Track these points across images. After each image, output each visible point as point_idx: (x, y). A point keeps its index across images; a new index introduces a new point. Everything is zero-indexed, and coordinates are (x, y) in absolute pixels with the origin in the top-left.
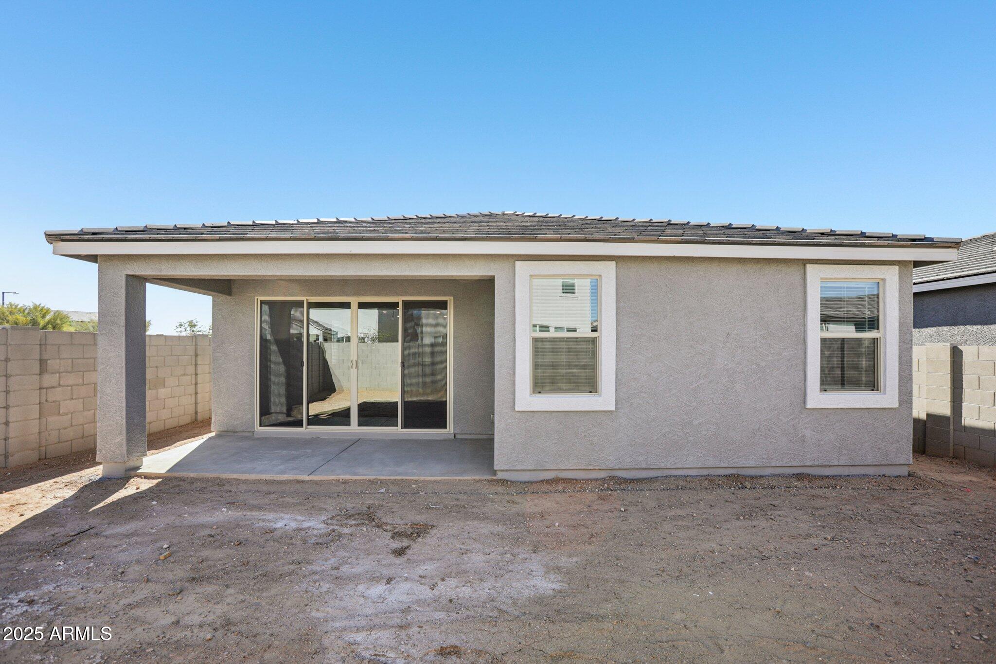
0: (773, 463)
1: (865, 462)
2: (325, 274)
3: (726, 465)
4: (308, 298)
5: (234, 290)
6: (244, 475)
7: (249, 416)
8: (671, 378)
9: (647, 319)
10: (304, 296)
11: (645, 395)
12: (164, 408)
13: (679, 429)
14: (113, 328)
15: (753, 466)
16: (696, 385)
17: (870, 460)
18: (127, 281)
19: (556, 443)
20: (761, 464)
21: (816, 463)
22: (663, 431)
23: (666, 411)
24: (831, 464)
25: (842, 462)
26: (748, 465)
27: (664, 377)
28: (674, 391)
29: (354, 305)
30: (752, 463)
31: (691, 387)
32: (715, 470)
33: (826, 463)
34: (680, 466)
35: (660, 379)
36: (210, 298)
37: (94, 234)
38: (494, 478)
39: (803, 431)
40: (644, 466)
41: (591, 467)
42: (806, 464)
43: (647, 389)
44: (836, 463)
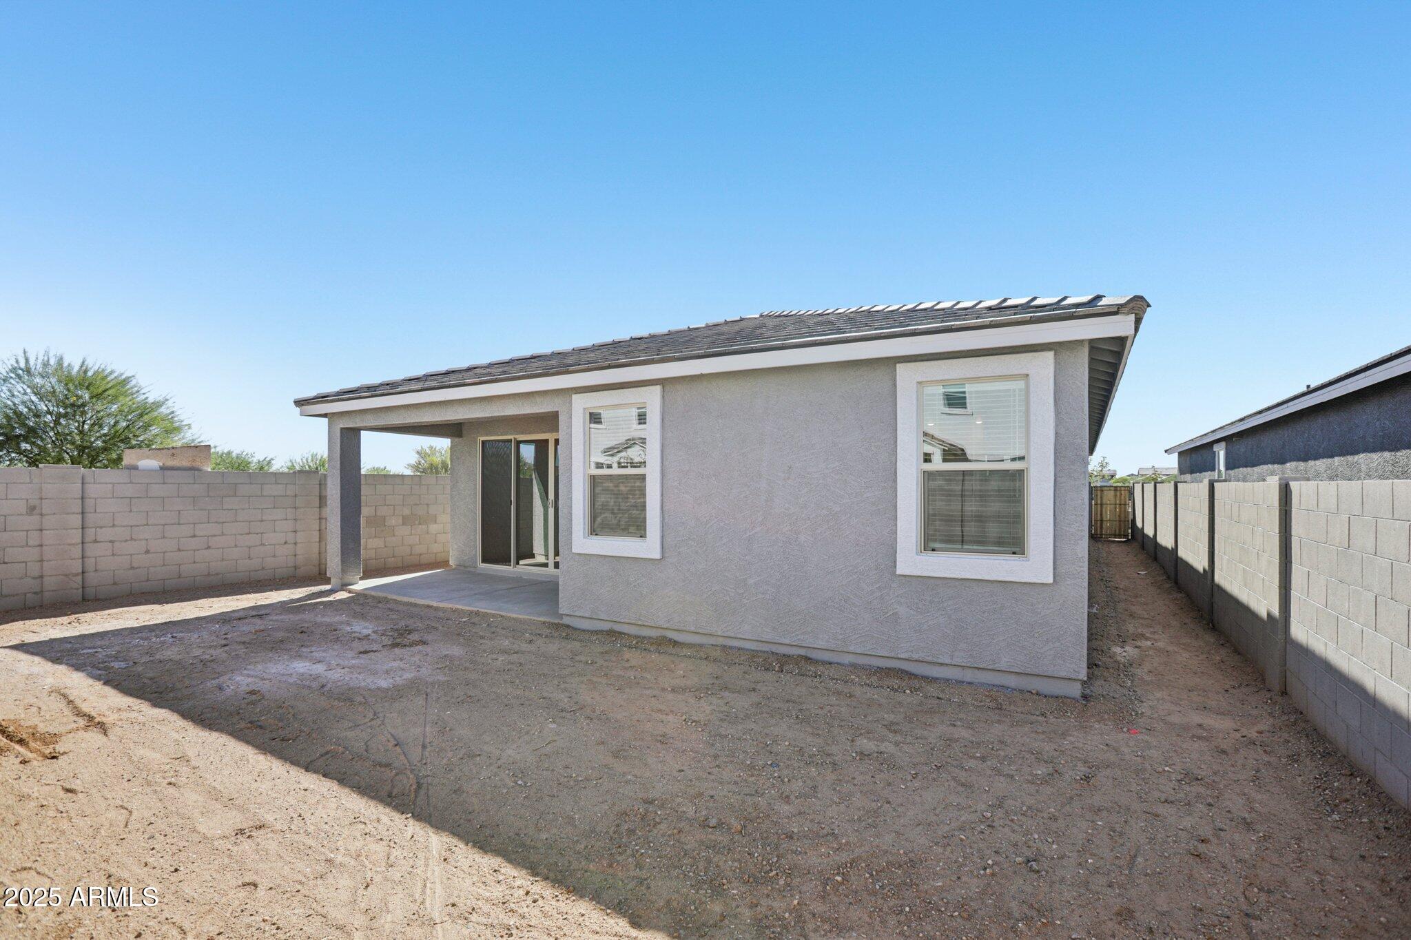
0: (852, 649)
1: (996, 666)
2: (503, 414)
3: (787, 641)
4: (516, 436)
5: (464, 432)
7: (474, 553)
8: (722, 524)
9: (695, 451)
10: (511, 434)
11: (693, 543)
12: (436, 542)
13: (731, 588)
14: (334, 471)
15: (823, 647)
16: (751, 533)
17: (1004, 662)
18: (341, 432)
19: (610, 591)
20: (833, 647)
21: (915, 656)
22: (713, 589)
23: (717, 564)
24: (940, 661)
25: (956, 661)
26: (815, 646)
27: (713, 522)
28: (725, 540)
30: (821, 644)
31: (744, 536)
32: (777, 646)
33: (930, 659)
35: (709, 525)
36: (449, 440)
37: (323, 397)
38: (560, 622)
39: (895, 606)
40: (693, 629)
41: (640, 623)
42: (899, 656)
43: (695, 536)
44: (947, 661)
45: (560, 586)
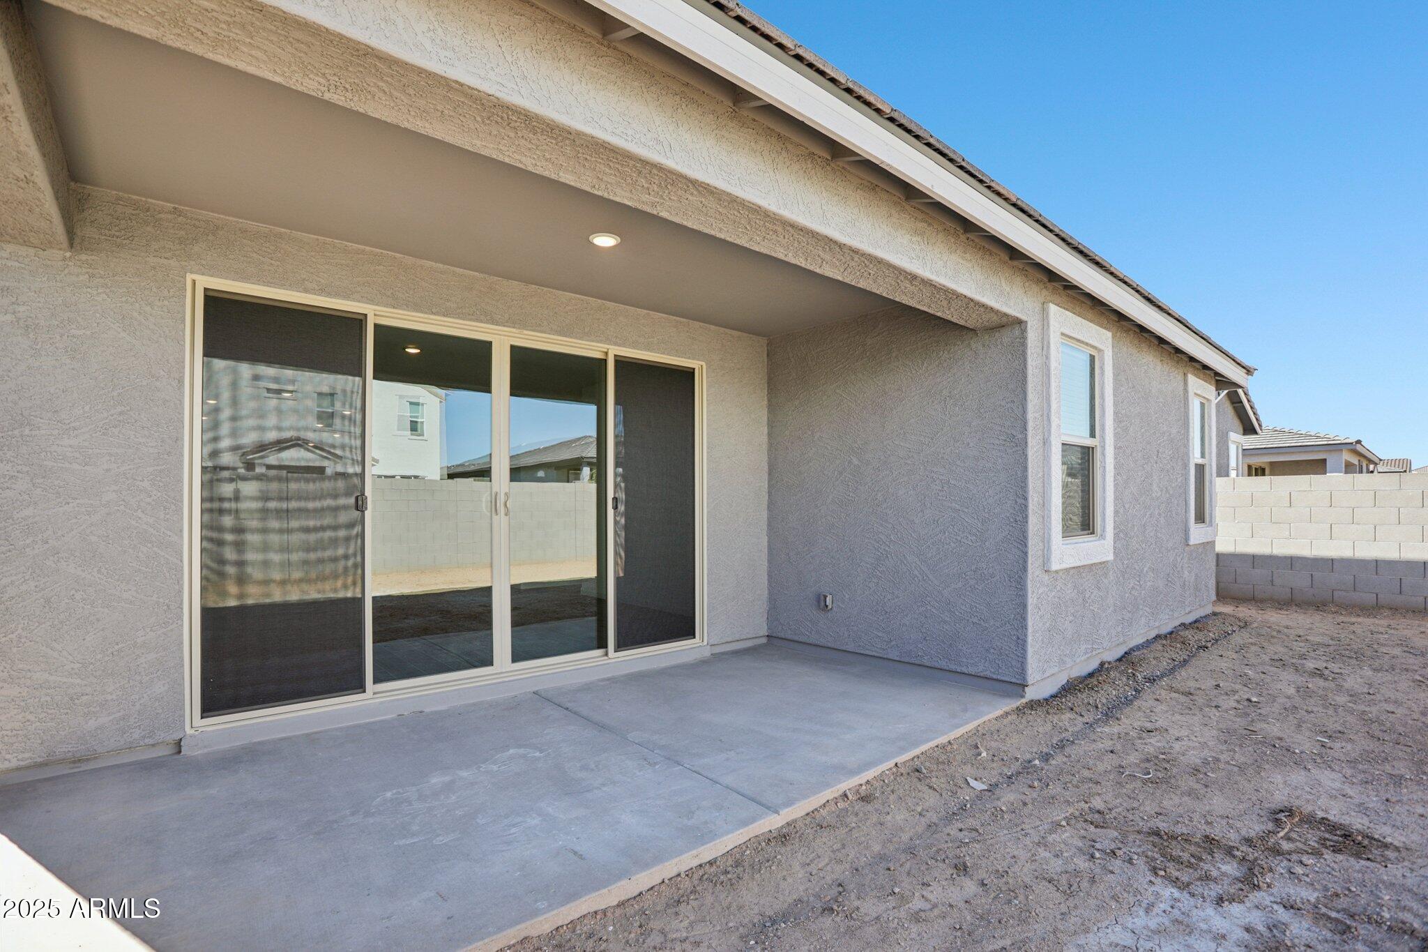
0: (1174, 615)
8: (1134, 511)
9: (1123, 425)
13: (1137, 581)
16: (1145, 520)
22: (1130, 586)
23: (1132, 557)
27: (1131, 508)
28: (1136, 529)
30: (1166, 618)
35: (1129, 512)
38: (1024, 701)
39: (1185, 572)
40: (1122, 639)
43: (1123, 527)
45: (1026, 636)
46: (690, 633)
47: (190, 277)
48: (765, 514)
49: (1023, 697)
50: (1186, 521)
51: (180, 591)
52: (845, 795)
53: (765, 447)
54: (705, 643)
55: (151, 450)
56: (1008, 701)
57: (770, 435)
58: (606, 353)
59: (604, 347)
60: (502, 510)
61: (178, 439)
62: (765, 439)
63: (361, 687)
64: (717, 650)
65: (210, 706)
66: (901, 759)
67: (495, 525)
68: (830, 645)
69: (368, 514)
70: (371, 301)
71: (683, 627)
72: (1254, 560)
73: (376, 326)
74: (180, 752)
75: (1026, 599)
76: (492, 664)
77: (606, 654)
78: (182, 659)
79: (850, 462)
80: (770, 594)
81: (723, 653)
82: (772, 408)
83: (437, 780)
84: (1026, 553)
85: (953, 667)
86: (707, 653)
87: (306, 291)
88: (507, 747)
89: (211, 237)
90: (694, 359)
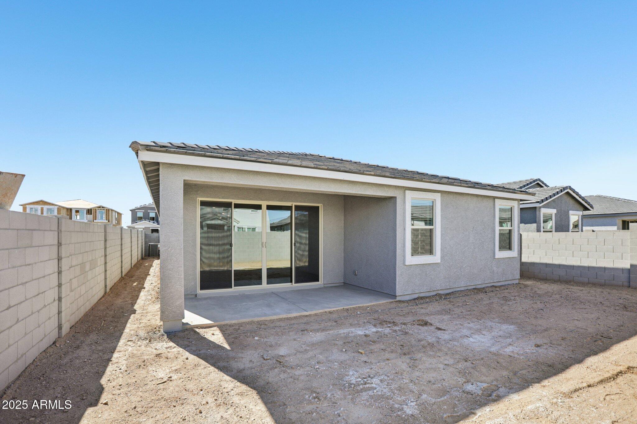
0: (486, 282)
3: (473, 284)
4: (235, 201)
6: (269, 317)
7: (193, 283)
8: (457, 247)
11: (449, 255)
13: (459, 270)
14: (173, 219)
15: (480, 284)
17: (510, 278)
19: (419, 280)
20: (482, 283)
22: (454, 271)
23: (455, 262)
27: (454, 246)
28: (458, 253)
29: (264, 207)
31: (463, 251)
32: (469, 287)
34: (460, 286)
38: (396, 300)
39: (494, 268)
43: (449, 252)
44: (502, 280)
45: (396, 282)
46: (318, 280)
47: (198, 198)
48: (343, 247)
49: (396, 299)
50: (494, 250)
51: (196, 264)
52: (326, 312)
53: (343, 227)
54: (322, 283)
55: (192, 235)
56: (391, 300)
57: (344, 223)
58: (292, 205)
59: (291, 203)
60: (264, 246)
61: (196, 232)
62: (343, 225)
63: (231, 287)
64: (326, 286)
65: (202, 288)
66: (345, 307)
67: (263, 250)
68: (357, 285)
69: (233, 248)
70: (233, 199)
71: (316, 278)
72: (547, 265)
73: (235, 204)
74: (196, 297)
75: (396, 272)
76: (262, 284)
77: (292, 284)
78: (197, 277)
79: (361, 233)
80: (344, 270)
81: (328, 287)
82: (345, 216)
83: (244, 304)
84: (396, 260)
85: (382, 291)
86: (322, 286)
87: (220, 198)
88: (260, 300)
89: (201, 189)
90: (319, 203)
